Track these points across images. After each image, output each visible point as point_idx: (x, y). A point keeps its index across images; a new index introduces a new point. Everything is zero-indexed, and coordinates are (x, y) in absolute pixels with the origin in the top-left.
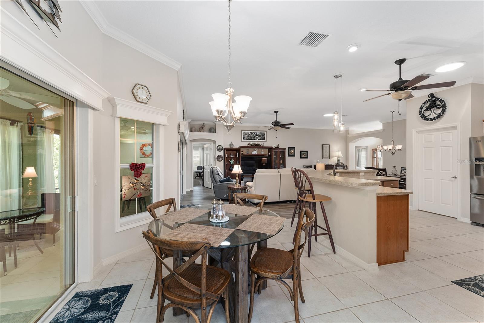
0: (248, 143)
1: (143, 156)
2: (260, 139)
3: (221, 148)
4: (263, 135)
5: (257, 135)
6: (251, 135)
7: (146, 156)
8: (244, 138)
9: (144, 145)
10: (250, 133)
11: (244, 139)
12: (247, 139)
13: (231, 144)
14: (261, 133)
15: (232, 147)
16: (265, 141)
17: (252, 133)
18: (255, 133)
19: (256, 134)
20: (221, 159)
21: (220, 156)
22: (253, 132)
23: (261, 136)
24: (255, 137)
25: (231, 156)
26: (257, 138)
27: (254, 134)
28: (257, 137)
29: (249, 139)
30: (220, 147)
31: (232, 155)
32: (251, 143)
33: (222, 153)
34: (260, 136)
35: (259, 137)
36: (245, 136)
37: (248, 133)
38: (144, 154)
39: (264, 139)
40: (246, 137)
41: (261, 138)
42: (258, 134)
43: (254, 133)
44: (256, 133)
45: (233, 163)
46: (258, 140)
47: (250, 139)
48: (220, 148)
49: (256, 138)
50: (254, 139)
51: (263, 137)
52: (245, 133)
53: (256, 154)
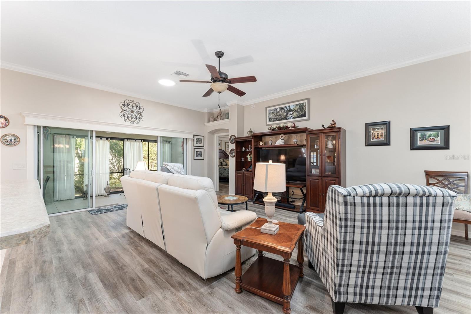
2: (296, 116)
3: (234, 138)
4: (302, 107)
5: (291, 110)
6: (281, 113)
8: (269, 120)
10: (278, 110)
11: (271, 121)
12: (275, 121)
13: (251, 132)
14: (297, 105)
16: (306, 118)
17: (282, 109)
18: (288, 108)
19: (290, 108)
20: (234, 154)
21: (233, 150)
22: (283, 106)
23: (299, 110)
24: (287, 114)
26: (291, 116)
27: (286, 109)
28: (291, 113)
29: (278, 120)
31: (250, 148)
32: (274, 126)
33: (234, 146)
34: (296, 111)
35: (295, 114)
36: (271, 116)
37: (276, 109)
39: (304, 115)
40: (273, 116)
41: (299, 113)
42: (292, 108)
43: (286, 107)
44: (289, 106)
46: (294, 118)
47: (280, 120)
49: (288, 115)
50: (286, 117)
51: (303, 111)
52: (271, 110)
53: (281, 145)
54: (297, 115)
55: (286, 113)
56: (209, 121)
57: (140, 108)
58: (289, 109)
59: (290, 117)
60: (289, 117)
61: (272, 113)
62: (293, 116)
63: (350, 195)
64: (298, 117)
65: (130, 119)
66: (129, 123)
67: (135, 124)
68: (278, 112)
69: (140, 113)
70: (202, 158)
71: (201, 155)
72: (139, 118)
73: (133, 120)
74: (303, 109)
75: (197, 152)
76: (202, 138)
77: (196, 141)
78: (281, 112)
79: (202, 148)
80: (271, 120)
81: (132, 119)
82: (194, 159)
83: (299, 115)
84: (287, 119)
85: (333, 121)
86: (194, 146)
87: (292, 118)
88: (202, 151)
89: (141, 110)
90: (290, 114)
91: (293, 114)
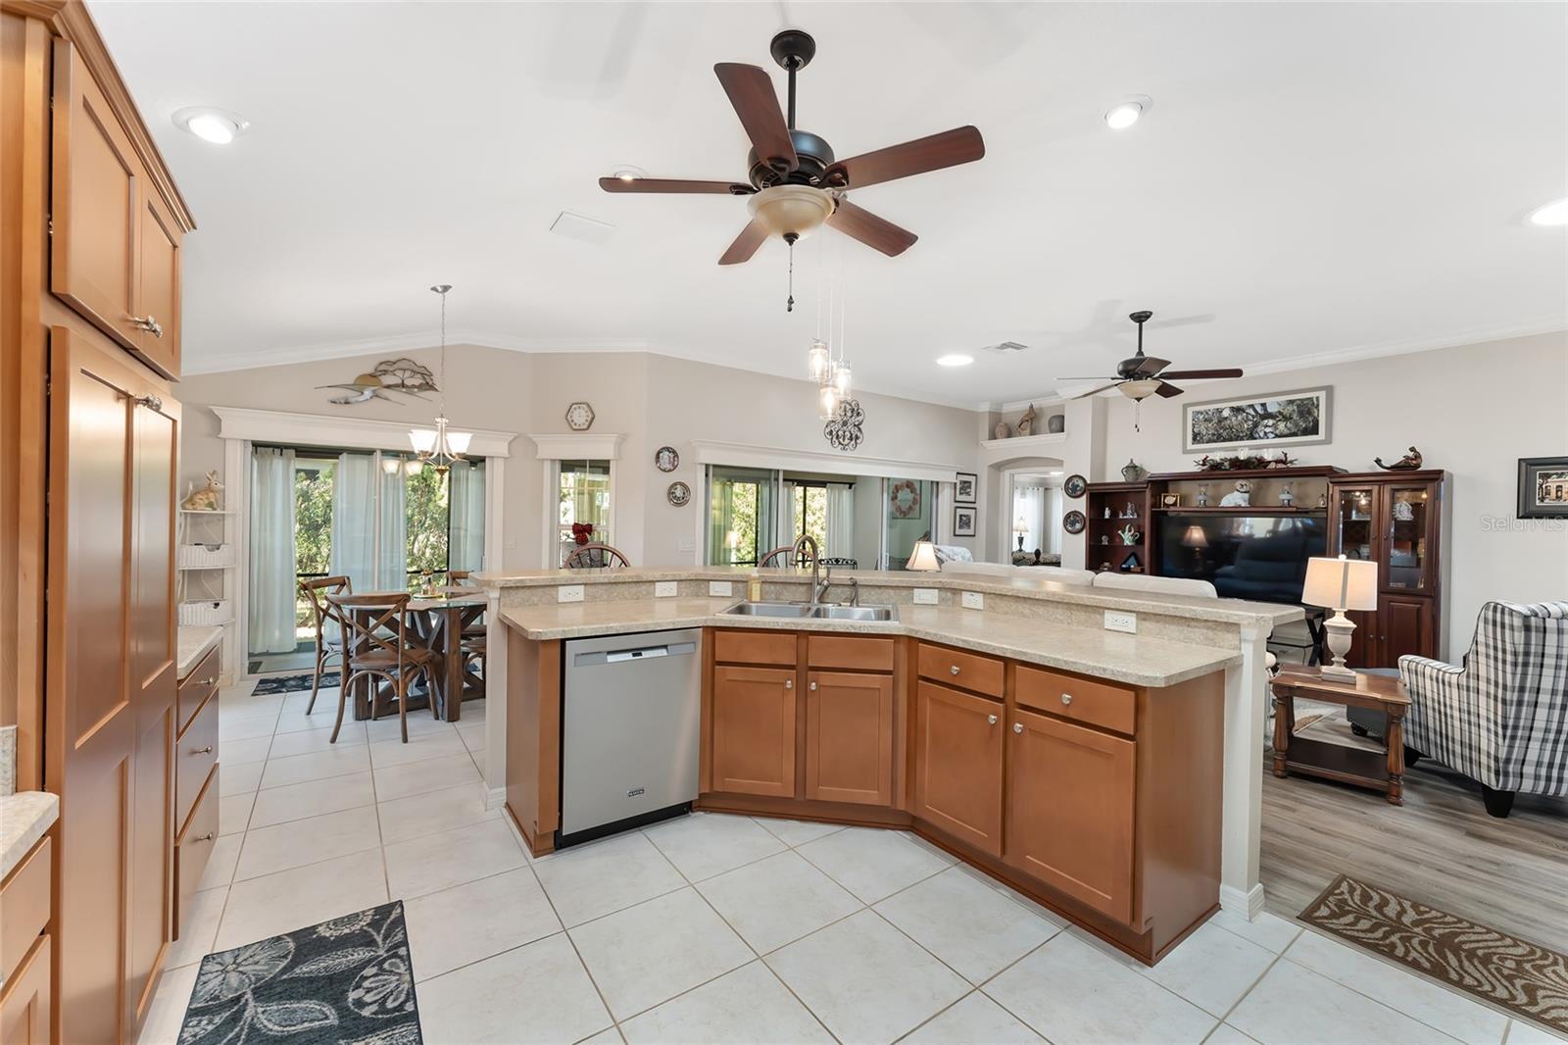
0: (1201, 457)
2: (1286, 431)
3: (1081, 484)
4: (1305, 409)
5: (1268, 416)
6: (1234, 421)
8: (1194, 439)
10: (1226, 413)
11: (1199, 442)
12: (1215, 441)
13: (1133, 468)
14: (1291, 402)
15: (1129, 478)
16: (1321, 436)
17: (1237, 410)
18: (1259, 408)
19: (1266, 410)
20: (1078, 526)
21: (1075, 513)
22: (1243, 404)
23: (1295, 416)
24: (1256, 425)
25: (1125, 514)
26: (1268, 430)
27: (1251, 411)
28: (1271, 422)
29: (1225, 440)
30: (1075, 480)
31: (1129, 512)
32: (1217, 457)
33: (1081, 505)
34: (1286, 418)
35: (1281, 425)
36: (1202, 429)
37: (1219, 411)
39: (1314, 430)
40: (1207, 429)
41: (1296, 425)
42: (1272, 409)
43: (1252, 406)
44: (1263, 405)
46: (1277, 436)
47: (1231, 440)
48: (1078, 486)
49: (1260, 428)
50: (1251, 434)
51: (1311, 419)
52: (1202, 413)
53: (1240, 506)
54: (1289, 429)
55: (1250, 423)
56: (993, 436)
57: (858, 414)
58: (1261, 411)
59: (1265, 433)
60: (1262, 434)
61: (1206, 420)
62: (1277, 432)
63: (1536, 615)
64: (1293, 435)
65: (841, 440)
66: (838, 451)
67: (848, 453)
68: (1226, 418)
69: (857, 426)
70: (970, 532)
71: (968, 525)
72: (857, 438)
73: (847, 441)
74: (1309, 413)
75: (961, 516)
76: (972, 479)
77: (961, 489)
78: (1234, 419)
79: (972, 505)
80: (1202, 438)
81: (844, 440)
82: (955, 535)
83: (1294, 430)
84: (1255, 439)
85: (1412, 449)
86: (956, 501)
87: (1271, 435)
88: (971, 513)
89: (860, 418)
90: (1266, 426)
91: (1275, 426)
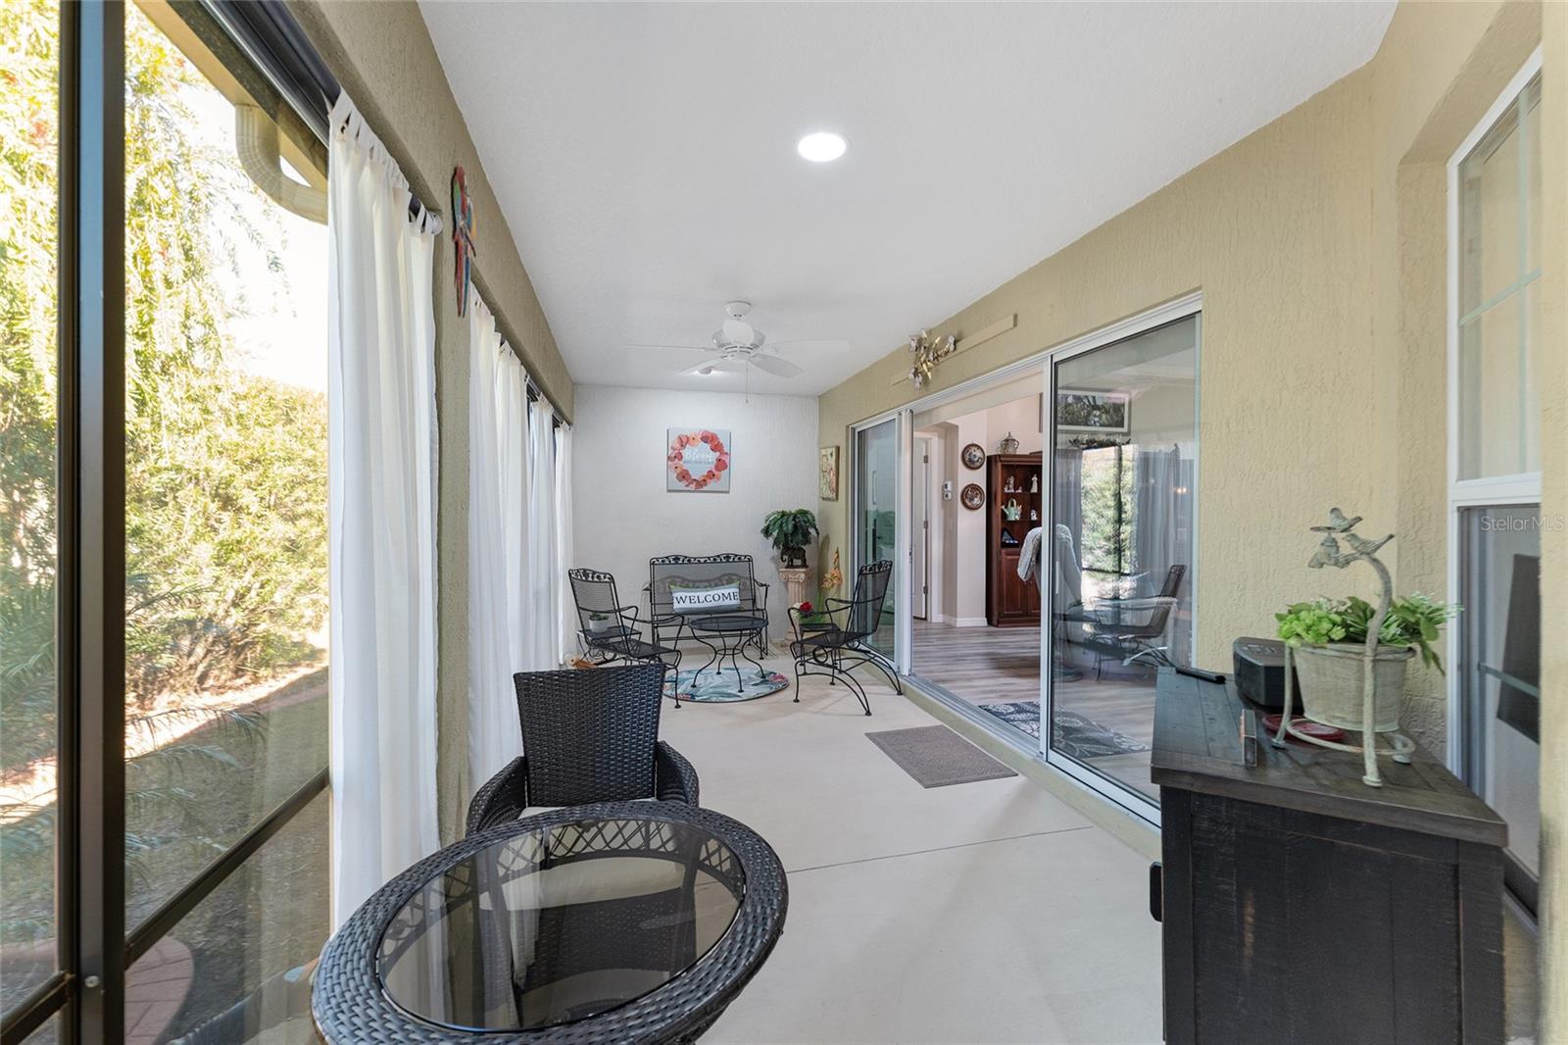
0: (1072, 437)
1: (682, 485)
2: (1107, 423)
3: (978, 454)
5: (1096, 407)
6: (1076, 408)
7: (693, 486)
9: (684, 441)
10: (1070, 400)
13: (1008, 441)
14: (1110, 399)
15: (1011, 451)
16: (1125, 430)
17: (1078, 399)
18: (1091, 401)
19: (1095, 402)
20: (977, 501)
21: (974, 487)
22: (1082, 394)
23: (1111, 411)
24: (1089, 414)
25: (1008, 489)
26: (1096, 419)
27: (1086, 401)
28: (1098, 413)
29: (1069, 424)
30: (972, 450)
31: (1011, 486)
33: (979, 477)
34: (1107, 412)
35: (1104, 416)
37: (1066, 397)
38: (684, 476)
39: (1121, 425)
41: (1112, 418)
42: (1099, 403)
43: (1086, 397)
44: (1094, 398)
45: (1018, 518)
46: (1101, 425)
47: (1073, 424)
48: (975, 456)
49: (1091, 417)
50: (1086, 421)
51: (1120, 415)
54: (1108, 421)
55: (1086, 411)
58: (1092, 403)
59: (1095, 422)
60: (1092, 422)
62: (1101, 422)
64: (1110, 426)
68: (1070, 404)
74: (1119, 410)
78: (1075, 406)
83: (1111, 421)
84: (1088, 425)
87: (1098, 424)
90: (1095, 416)
91: (1100, 417)
